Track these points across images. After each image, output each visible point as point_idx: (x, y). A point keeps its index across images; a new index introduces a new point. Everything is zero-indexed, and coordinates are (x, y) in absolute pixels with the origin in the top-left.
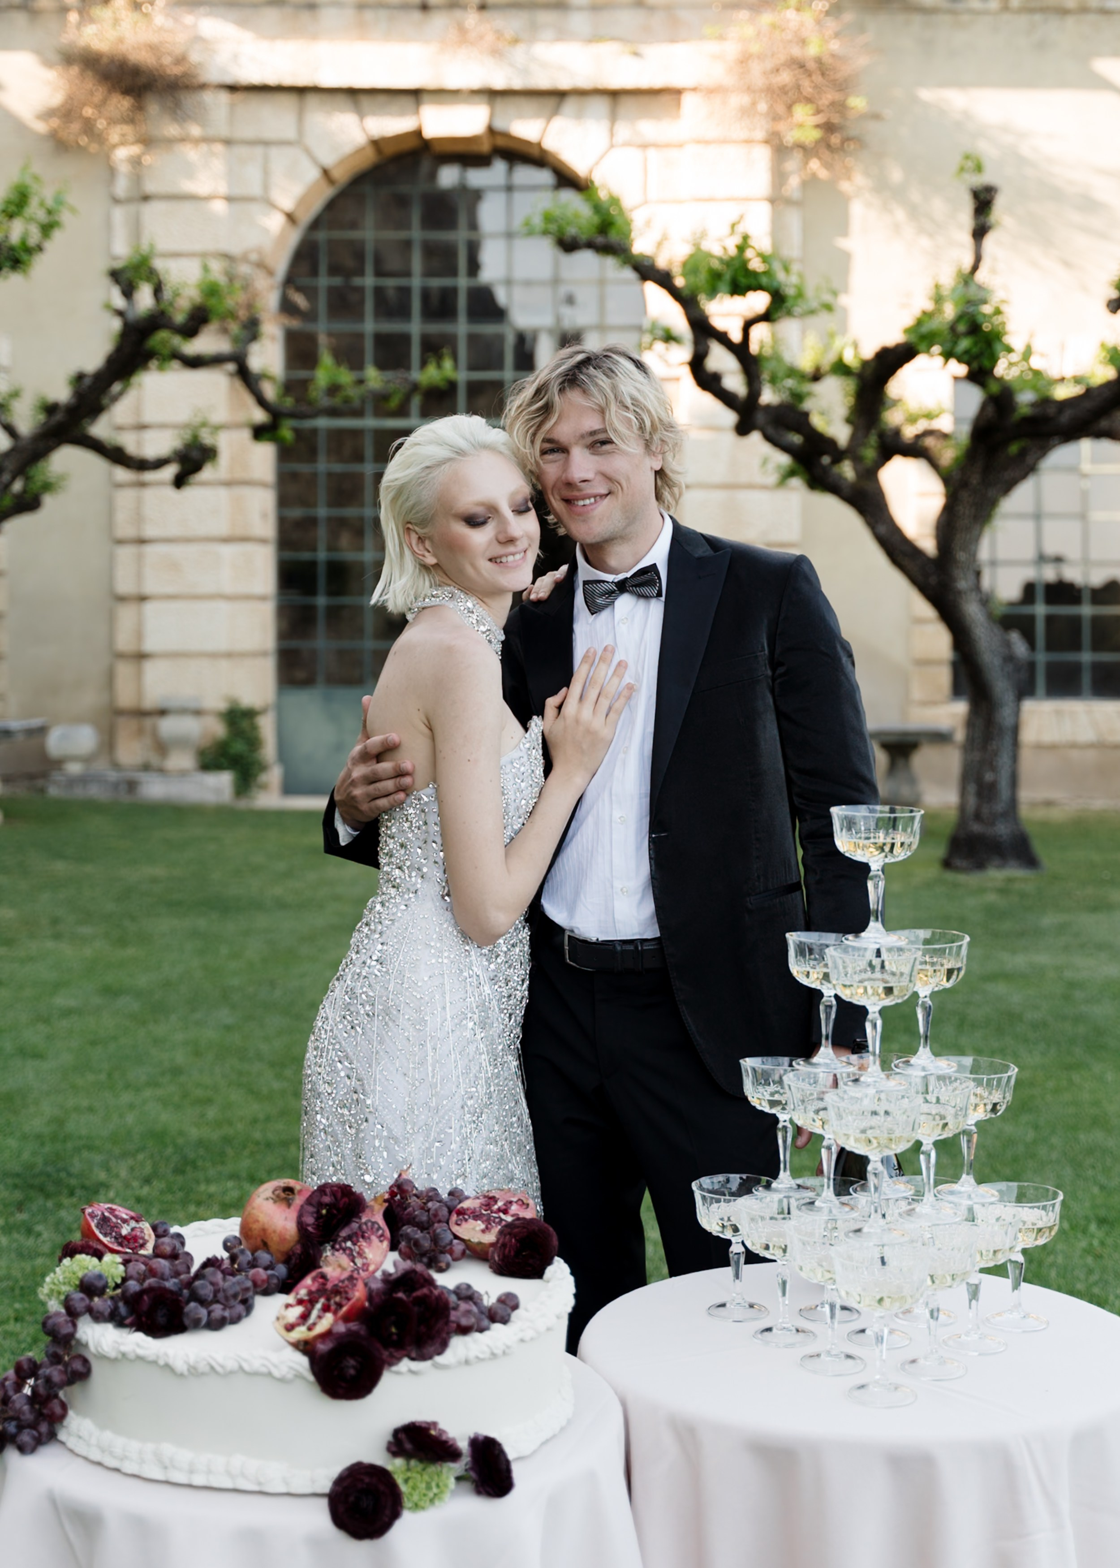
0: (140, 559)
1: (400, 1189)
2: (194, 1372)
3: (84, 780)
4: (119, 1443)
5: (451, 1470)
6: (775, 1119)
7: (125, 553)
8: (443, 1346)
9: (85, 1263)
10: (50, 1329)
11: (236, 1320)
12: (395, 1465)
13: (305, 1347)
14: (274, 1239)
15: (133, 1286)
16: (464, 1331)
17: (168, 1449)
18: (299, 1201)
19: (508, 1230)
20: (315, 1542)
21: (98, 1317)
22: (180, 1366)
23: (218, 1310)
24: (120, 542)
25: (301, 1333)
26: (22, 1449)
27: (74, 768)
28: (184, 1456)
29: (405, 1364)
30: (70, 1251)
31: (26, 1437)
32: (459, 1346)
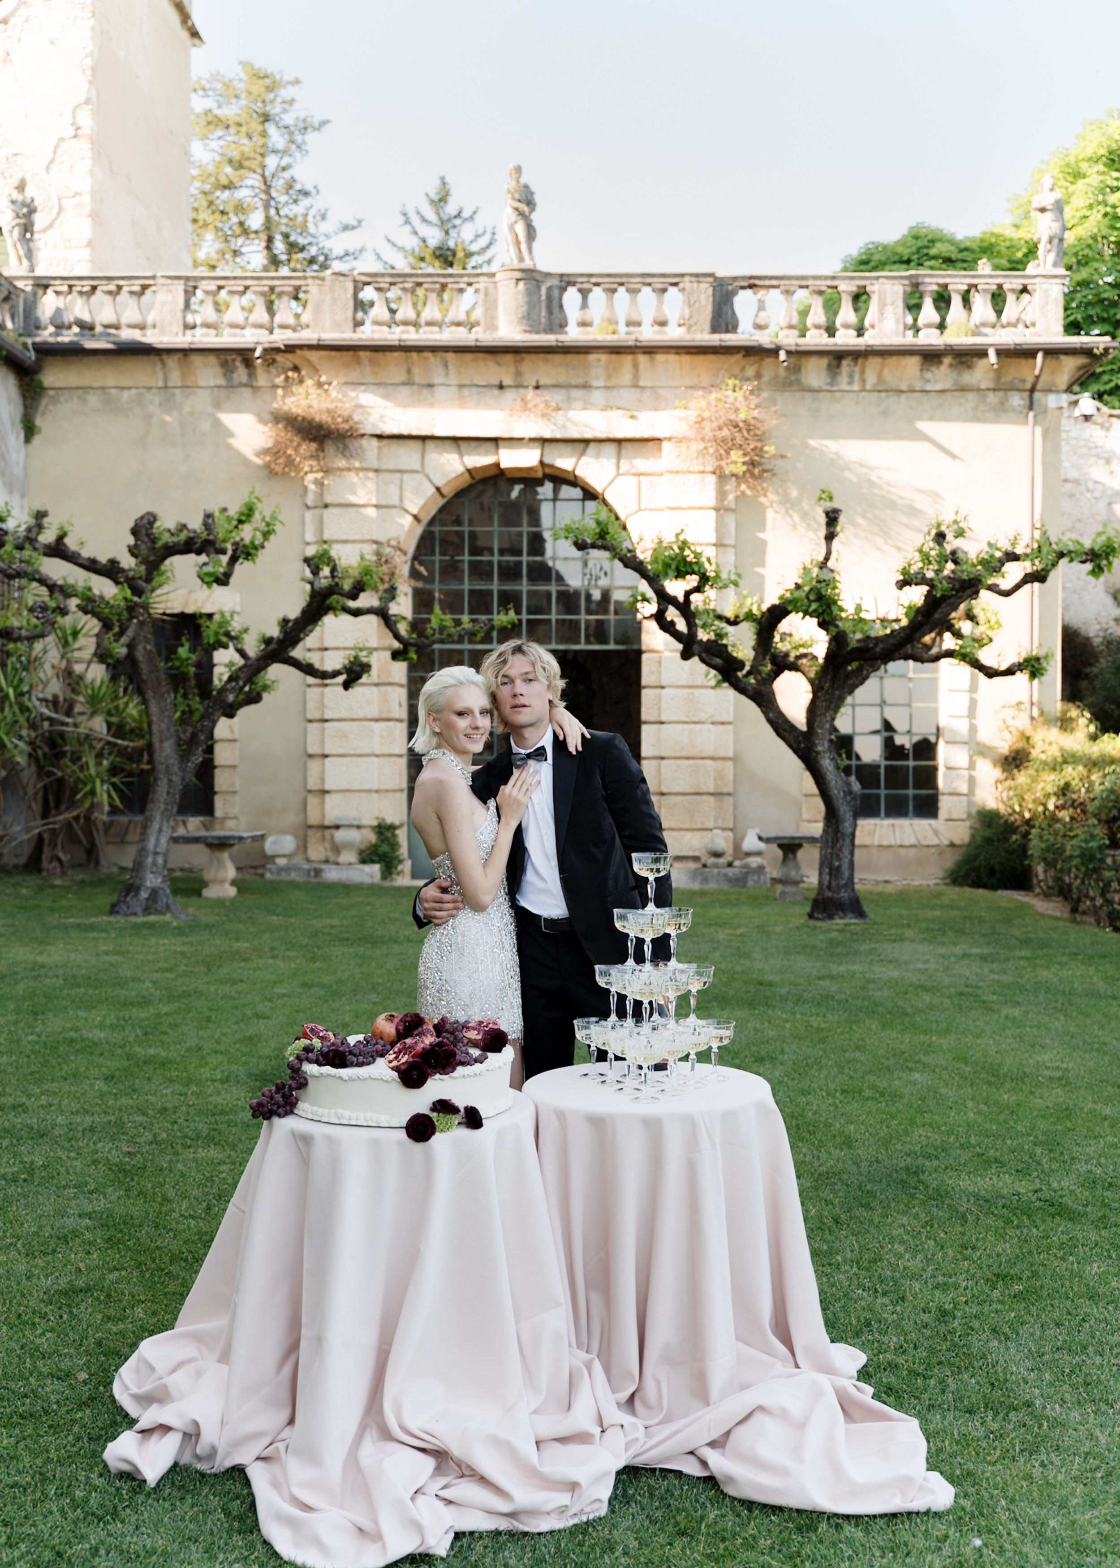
0: (323, 730)
1: (443, 1020)
2: (351, 1079)
3: (287, 869)
4: (320, 1111)
5: (457, 1119)
6: (608, 991)
7: (313, 728)
8: (454, 1070)
9: (305, 1042)
10: (290, 1066)
11: (369, 1064)
12: (434, 1115)
13: (396, 1069)
14: (385, 1036)
15: (325, 1049)
16: (463, 1064)
17: (340, 1111)
18: (396, 1020)
19: (486, 1033)
20: (399, 1143)
21: (310, 1061)
22: (345, 1077)
23: (361, 1059)
24: (310, 721)
25: (395, 1063)
26: (280, 1116)
27: (281, 862)
28: (347, 1113)
29: (438, 1076)
30: (298, 1038)
31: (281, 1111)
32: (460, 1070)
